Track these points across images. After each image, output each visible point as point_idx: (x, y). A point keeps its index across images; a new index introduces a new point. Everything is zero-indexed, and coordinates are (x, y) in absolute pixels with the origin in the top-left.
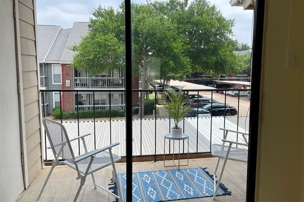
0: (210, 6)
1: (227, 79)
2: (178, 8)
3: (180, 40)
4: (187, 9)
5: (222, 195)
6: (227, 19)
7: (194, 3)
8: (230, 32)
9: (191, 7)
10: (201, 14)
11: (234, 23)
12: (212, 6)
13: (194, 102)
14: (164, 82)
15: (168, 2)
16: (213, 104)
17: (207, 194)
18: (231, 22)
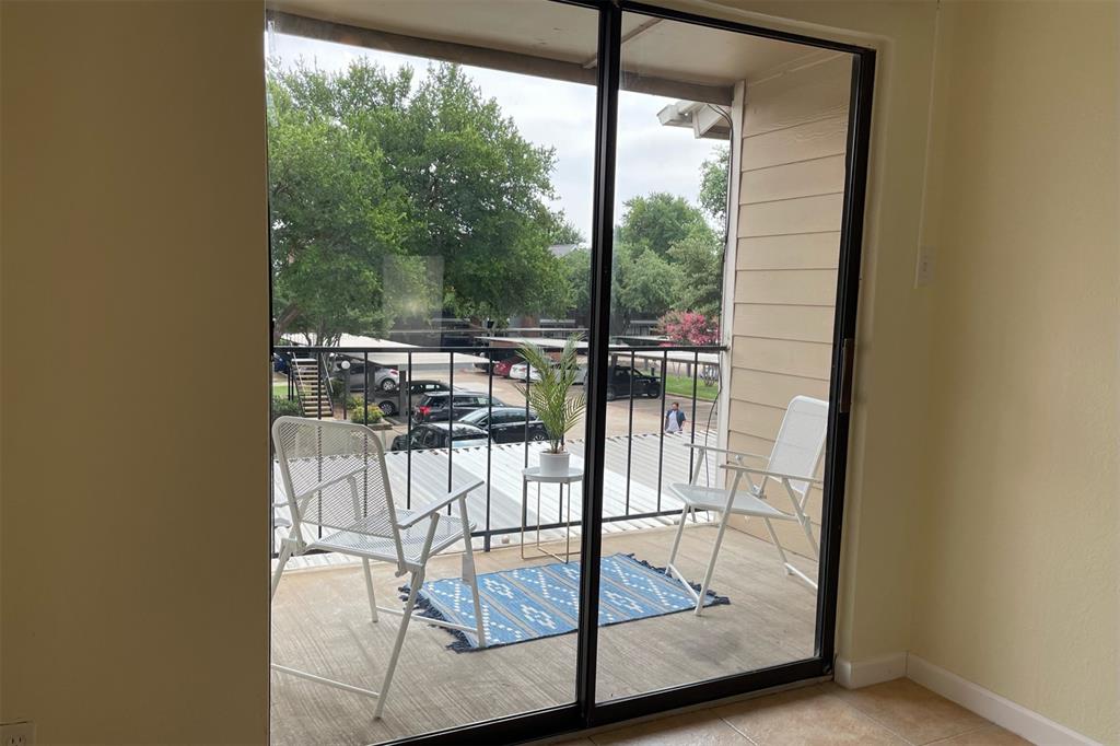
0: (480, 102)
1: (516, 332)
2: (379, 99)
3: (393, 204)
4: (406, 103)
5: (710, 605)
6: (532, 148)
7: (431, 89)
8: (545, 186)
9: (422, 98)
10: (459, 126)
11: (553, 159)
12: (487, 103)
13: (428, 406)
14: (320, 339)
15: (346, 77)
16: (493, 409)
17: (676, 607)
18: (542, 157)
